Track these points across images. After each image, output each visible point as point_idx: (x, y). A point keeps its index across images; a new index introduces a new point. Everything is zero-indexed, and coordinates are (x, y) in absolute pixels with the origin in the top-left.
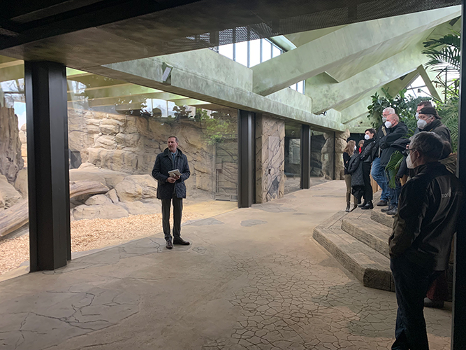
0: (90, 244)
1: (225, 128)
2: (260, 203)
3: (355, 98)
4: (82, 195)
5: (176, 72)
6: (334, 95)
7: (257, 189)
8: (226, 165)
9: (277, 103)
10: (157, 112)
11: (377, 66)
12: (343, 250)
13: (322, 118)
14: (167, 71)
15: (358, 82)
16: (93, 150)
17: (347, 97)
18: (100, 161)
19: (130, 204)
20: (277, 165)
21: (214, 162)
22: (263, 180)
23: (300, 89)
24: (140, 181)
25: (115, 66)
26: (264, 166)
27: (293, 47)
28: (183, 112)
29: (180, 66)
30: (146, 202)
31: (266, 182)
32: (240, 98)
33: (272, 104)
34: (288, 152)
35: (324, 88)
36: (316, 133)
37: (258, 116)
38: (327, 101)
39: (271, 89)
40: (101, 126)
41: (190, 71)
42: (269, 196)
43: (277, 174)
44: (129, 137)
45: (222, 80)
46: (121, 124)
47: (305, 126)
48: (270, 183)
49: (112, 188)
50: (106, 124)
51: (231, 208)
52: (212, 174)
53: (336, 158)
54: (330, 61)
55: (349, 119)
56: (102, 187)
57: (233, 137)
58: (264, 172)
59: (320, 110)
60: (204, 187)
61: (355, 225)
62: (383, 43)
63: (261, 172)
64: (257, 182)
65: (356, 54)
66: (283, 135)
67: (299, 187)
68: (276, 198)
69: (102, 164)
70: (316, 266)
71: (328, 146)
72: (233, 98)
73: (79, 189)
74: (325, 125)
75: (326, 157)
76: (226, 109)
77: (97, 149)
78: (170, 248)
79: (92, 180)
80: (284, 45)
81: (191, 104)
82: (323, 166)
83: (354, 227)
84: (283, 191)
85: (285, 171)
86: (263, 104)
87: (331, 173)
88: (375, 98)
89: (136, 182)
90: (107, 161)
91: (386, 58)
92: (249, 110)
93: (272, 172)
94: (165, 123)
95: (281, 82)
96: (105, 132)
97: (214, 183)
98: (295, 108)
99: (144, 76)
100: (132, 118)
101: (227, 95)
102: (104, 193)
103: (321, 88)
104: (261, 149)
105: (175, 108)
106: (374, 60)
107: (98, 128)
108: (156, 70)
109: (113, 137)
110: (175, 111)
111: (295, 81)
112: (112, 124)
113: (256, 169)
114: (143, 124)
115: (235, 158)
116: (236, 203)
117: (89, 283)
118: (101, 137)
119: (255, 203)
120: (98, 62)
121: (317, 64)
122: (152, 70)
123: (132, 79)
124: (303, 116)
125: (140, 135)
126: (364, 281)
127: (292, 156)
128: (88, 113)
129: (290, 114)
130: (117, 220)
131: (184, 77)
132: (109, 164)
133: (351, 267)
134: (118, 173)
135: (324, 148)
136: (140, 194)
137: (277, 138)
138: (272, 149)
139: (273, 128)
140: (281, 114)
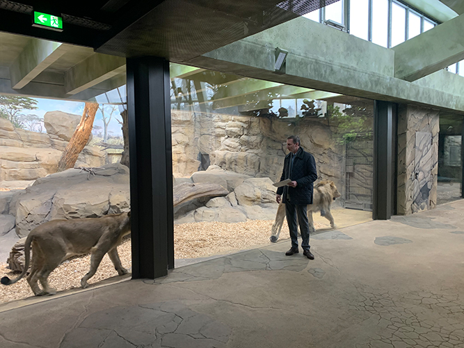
2: (403, 214)
4: (202, 197)
5: (292, 58)
7: (399, 198)
8: (359, 168)
9: (429, 90)
14: (281, 57)
16: (219, 153)
18: (225, 163)
19: (249, 208)
20: (427, 168)
21: (343, 164)
22: (407, 186)
24: (259, 185)
26: (409, 168)
27: (454, 15)
28: (312, 110)
29: (298, 51)
30: (266, 207)
31: (411, 189)
32: (376, 85)
33: (421, 92)
37: (401, 107)
40: (227, 129)
41: (311, 56)
42: (415, 206)
43: (427, 179)
44: (253, 138)
45: (353, 64)
46: (245, 126)
48: (416, 190)
49: (232, 190)
50: (231, 127)
51: (362, 220)
52: (342, 178)
56: (221, 190)
58: (409, 177)
63: (404, 177)
64: (398, 189)
66: (436, 130)
67: (459, 196)
68: (425, 209)
69: (227, 166)
72: (366, 86)
73: (199, 191)
77: (223, 152)
84: (435, 200)
85: (438, 175)
86: (409, 91)
89: (255, 185)
90: (231, 163)
92: (389, 100)
93: (420, 175)
94: (292, 123)
95: (434, 61)
96: (230, 134)
97: (344, 188)
98: (455, 95)
100: (256, 120)
101: (359, 82)
102: (224, 195)
104: (405, 148)
105: (303, 107)
107: (224, 131)
109: (237, 140)
110: (304, 111)
111: (455, 59)
112: (237, 127)
113: (398, 172)
114: (266, 124)
115: (371, 159)
116: (370, 213)
118: (227, 140)
119: (395, 213)
120: (197, 51)
122: (263, 57)
123: (241, 71)
125: (263, 137)
127: (448, 157)
129: (448, 103)
130: (234, 224)
132: (233, 166)
136: (259, 198)
137: (428, 134)
138: (421, 148)
139: (422, 121)
140: (434, 102)
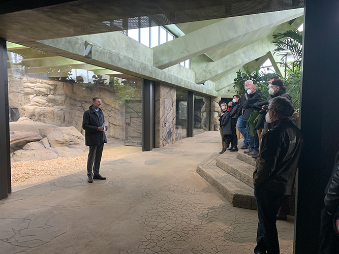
0: (27, 180)
1: (133, 93)
2: (158, 147)
3: (225, 73)
4: (20, 142)
5: (96, 49)
6: (210, 70)
7: (156, 138)
8: (133, 120)
9: (171, 75)
10: (80, 79)
11: (240, 51)
12: (218, 180)
13: (202, 87)
14: (89, 48)
15: (227, 62)
16: (29, 108)
17: (220, 72)
18: (34, 116)
19: (59, 149)
20: (170, 120)
21: (124, 118)
22: (160, 131)
23: (187, 66)
24: (67, 132)
25: (47, 42)
26: (162, 120)
27: (182, 34)
28: (100, 80)
29: (99, 45)
30: (72, 148)
31: (163, 132)
32: (144, 70)
33: (167, 76)
34: (178, 111)
35: (204, 65)
36: (198, 98)
37: (157, 84)
38: (205, 75)
39: (166, 64)
40: (36, 89)
41: (106, 48)
42: (164, 142)
43: (171, 127)
44: (58, 97)
45: (131, 56)
46: (52, 88)
47: (190, 93)
48: (165, 133)
49: (44, 136)
50: (40, 87)
51: (136, 152)
52: (123, 126)
53: (212, 116)
54: (208, 46)
55: (220, 88)
56: (36, 136)
57: (138, 99)
58: (161, 125)
59: (201, 81)
60: (116, 136)
61: (226, 163)
62: (245, 35)
63: (159, 125)
64: (156, 133)
65: (227, 41)
66: (175, 98)
67: (186, 136)
68: (170, 144)
69: (36, 118)
70: (199, 192)
71: (206, 107)
72: (139, 70)
73: (18, 138)
74: (204, 92)
75: (205, 114)
76: (133, 78)
77: (32, 107)
78: (91, 182)
79: (29, 131)
80: (176, 33)
81: (106, 74)
82: (203, 121)
83: (225, 164)
84: (174, 139)
85: (176, 124)
86: (160, 75)
87: (208, 126)
88: (239, 73)
89: (64, 132)
90: (40, 116)
91: (246, 45)
92: (151, 79)
93: (167, 125)
94: (86, 87)
95: (174, 59)
96: (39, 93)
97: (124, 133)
98: (184, 79)
99: (71, 51)
100: (60, 84)
101: (135, 68)
102: (38, 140)
103: (202, 65)
104: (159, 108)
105: (94, 77)
106: (238, 47)
107: (33, 90)
108: (80, 47)
109: (45, 98)
110: (94, 79)
111: (184, 59)
112: (45, 88)
113: (156, 122)
114: (69, 88)
115: (140, 114)
116: (141, 148)
117: (26, 211)
118: (36, 98)
119: (154, 147)
120: (33, 38)
121: (199, 48)
122: (77, 46)
123: (60, 53)
124: (189, 85)
125: (67, 96)
126: (233, 202)
127: (181, 114)
128: (25, 79)
129: (180, 83)
130: (48, 161)
131: (102, 53)
132: (42, 118)
133: (223, 193)
134: (50, 125)
135: (203, 108)
136: (67, 141)
137: (171, 100)
138: (167, 109)
139: (168, 93)
140: (174, 83)
